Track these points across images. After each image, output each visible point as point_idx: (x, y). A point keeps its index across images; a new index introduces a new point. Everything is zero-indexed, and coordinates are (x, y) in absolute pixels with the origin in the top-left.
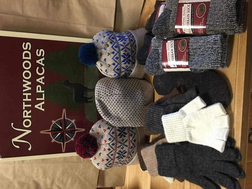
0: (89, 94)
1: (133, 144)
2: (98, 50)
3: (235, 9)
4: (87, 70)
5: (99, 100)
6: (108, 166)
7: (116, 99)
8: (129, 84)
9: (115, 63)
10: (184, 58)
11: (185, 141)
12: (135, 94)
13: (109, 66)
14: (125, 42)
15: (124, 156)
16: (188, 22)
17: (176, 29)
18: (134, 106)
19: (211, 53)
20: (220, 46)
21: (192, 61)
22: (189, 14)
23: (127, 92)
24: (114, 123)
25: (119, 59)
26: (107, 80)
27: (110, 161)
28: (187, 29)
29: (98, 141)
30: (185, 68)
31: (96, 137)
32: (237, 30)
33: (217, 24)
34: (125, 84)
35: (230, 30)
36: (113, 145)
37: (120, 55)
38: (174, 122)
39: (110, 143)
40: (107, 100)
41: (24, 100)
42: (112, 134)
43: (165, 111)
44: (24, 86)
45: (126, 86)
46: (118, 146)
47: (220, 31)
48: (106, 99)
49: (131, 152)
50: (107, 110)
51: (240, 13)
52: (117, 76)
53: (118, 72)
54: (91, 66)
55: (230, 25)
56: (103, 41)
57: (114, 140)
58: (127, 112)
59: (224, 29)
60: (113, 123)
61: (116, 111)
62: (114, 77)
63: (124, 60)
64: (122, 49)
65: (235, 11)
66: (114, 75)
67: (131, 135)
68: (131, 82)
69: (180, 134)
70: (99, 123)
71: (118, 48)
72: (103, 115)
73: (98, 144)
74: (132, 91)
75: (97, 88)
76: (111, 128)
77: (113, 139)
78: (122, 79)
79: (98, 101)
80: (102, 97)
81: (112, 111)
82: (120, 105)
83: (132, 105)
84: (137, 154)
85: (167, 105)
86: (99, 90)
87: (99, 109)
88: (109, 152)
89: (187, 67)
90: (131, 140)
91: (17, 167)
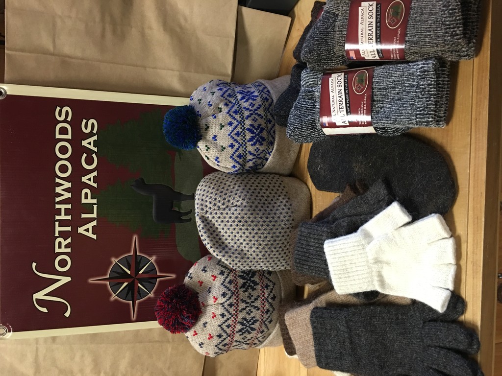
0: (184, 205)
1: (271, 305)
2: (201, 120)
3: (460, 10)
4: (180, 158)
5: (203, 216)
6: (220, 349)
7: (236, 215)
8: (263, 186)
9: (234, 143)
10: (362, 107)
11: (371, 291)
12: (274, 205)
13: (223, 150)
14: (254, 102)
15: (253, 329)
16: (371, 37)
17: (348, 52)
18: (272, 229)
19: (416, 97)
20: (433, 83)
21: (378, 113)
22: (372, 22)
23: (259, 201)
24: (232, 263)
25: (242, 136)
26: (219, 178)
27: (225, 339)
28: (369, 51)
29: (201, 299)
30: (364, 126)
31: (198, 289)
32: (464, 51)
33: (425, 41)
34: (254, 185)
35: (451, 52)
36: (231, 307)
37: (243, 128)
38: (348, 254)
39: (224, 303)
40: (219, 217)
41: (57, 217)
42: (228, 285)
43: (331, 233)
44: (58, 190)
45: (255, 189)
46: (240, 308)
47: (432, 54)
48: (216, 216)
49: (266, 321)
50: (218, 237)
51: (470, 19)
52: (239, 169)
53: (240, 161)
54: (188, 150)
55: (450, 42)
56: (210, 102)
57: (232, 296)
58: (257, 241)
59: (439, 49)
60: (230, 264)
61: (237, 238)
62: (232, 170)
63: (252, 137)
64: (248, 117)
65: (459, 16)
66: (232, 167)
67: (267, 287)
68: (266, 181)
69: (361, 277)
70: (203, 262)
71: (240, 114)
72: (211, 247)
73: (201, 304)
74: (268, 199)
75: (200, 194)
76: (227, 272)
77: (230, 294)
78: (247, 176)
79: (200, 218)
80: (210, 211)
81: (228, 238)
82: (245, 227)
83: (268, 228)
84: (278, 325)
85: (335, 220)
86: (203, 198)
87: (203, 234)
88: (223, 320)
89: (369, 124)
90: (266, 296)
91: (42, 350)
